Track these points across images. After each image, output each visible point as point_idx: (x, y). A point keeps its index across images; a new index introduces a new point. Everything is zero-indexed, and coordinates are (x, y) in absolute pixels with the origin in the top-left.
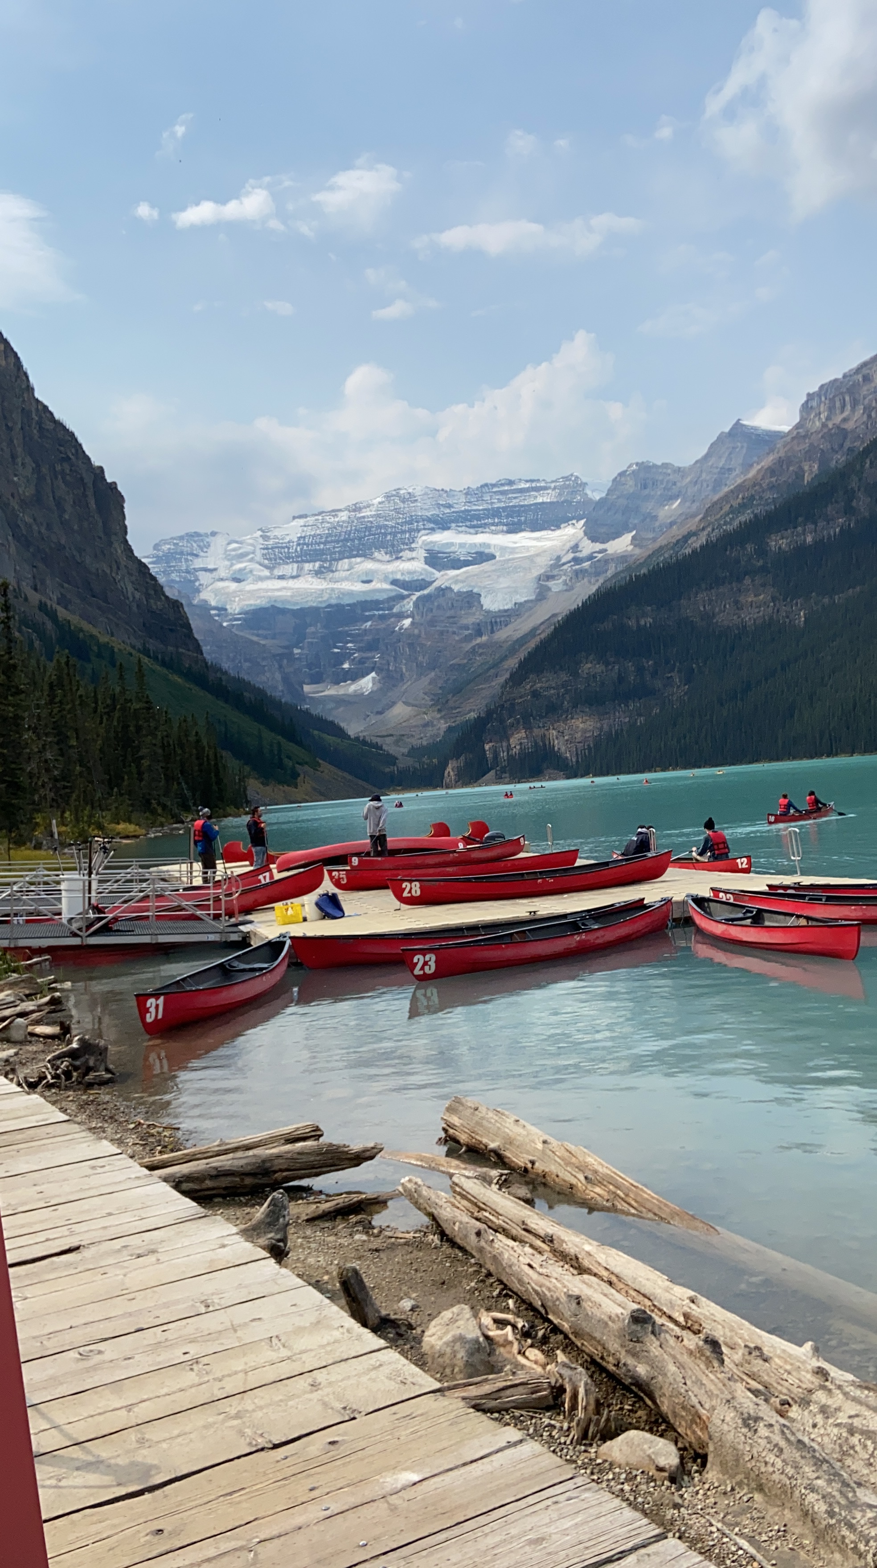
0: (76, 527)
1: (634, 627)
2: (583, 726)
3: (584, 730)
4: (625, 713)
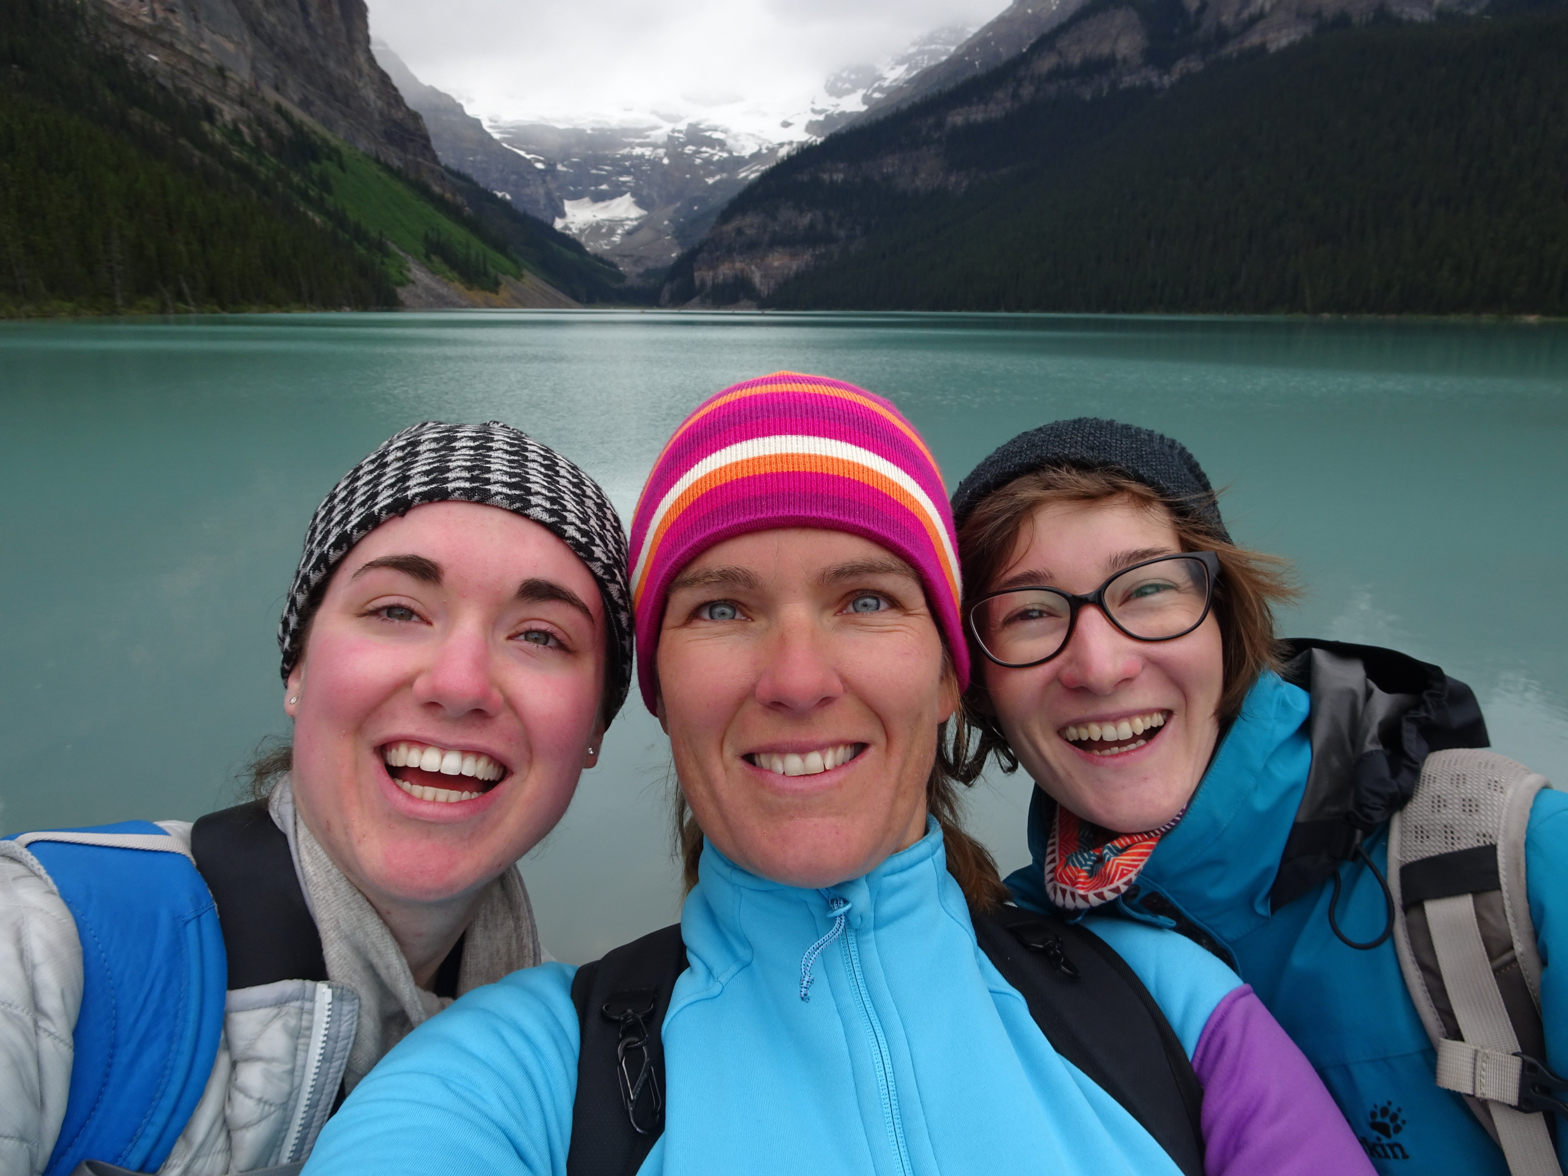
0: (320, 32)
1: (827, 181)
2: (776, 264)
3: (777, 268)
4: (812, 256)
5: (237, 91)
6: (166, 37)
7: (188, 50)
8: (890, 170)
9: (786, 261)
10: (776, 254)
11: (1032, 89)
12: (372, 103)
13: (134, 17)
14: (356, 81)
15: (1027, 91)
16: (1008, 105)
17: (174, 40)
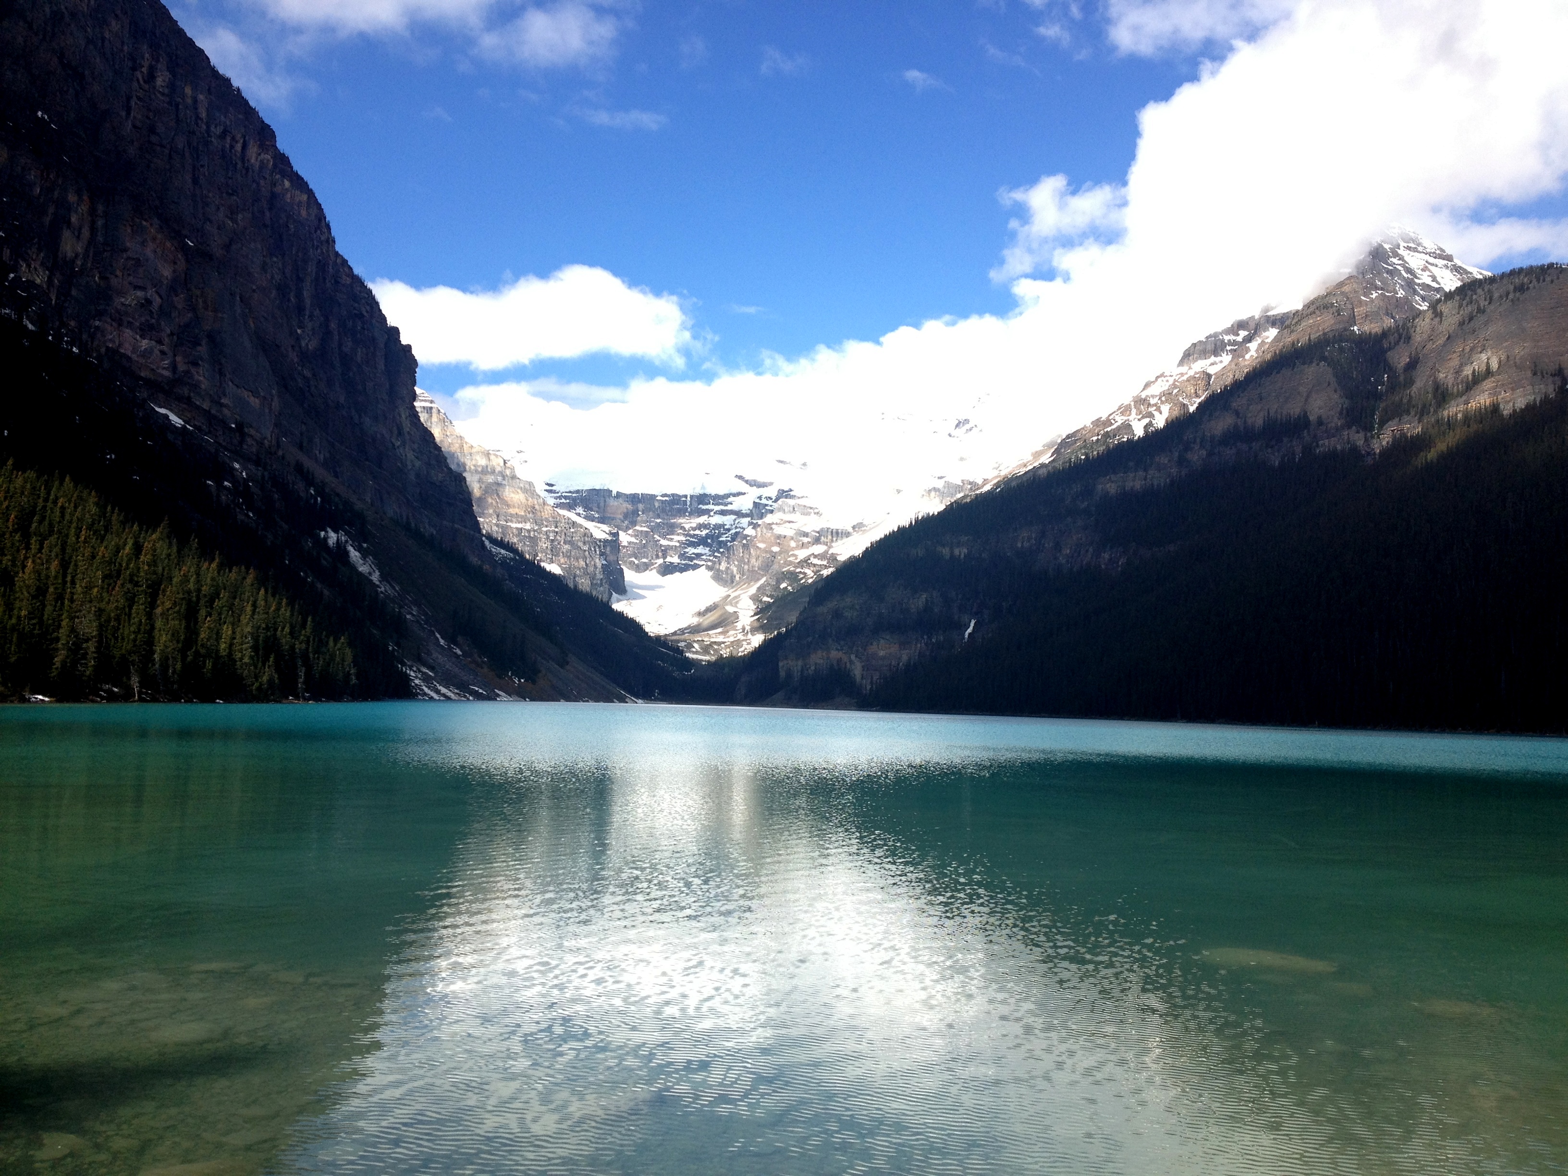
1: (948, 557)
2: (882, 653)
3: (883, 658)
4: (926, 644)
5: (254, 450)
6: (185, 391)
7: (206, 406)
8: (1026, 544)
9: (894, 649)
10: (882, 641)
11: (1204, 453)
12: (409, 463)
13: (153, 370)
14: (393, 440)
15: (1197, 456)
16: (1174, 471)
17: (192, 394)
